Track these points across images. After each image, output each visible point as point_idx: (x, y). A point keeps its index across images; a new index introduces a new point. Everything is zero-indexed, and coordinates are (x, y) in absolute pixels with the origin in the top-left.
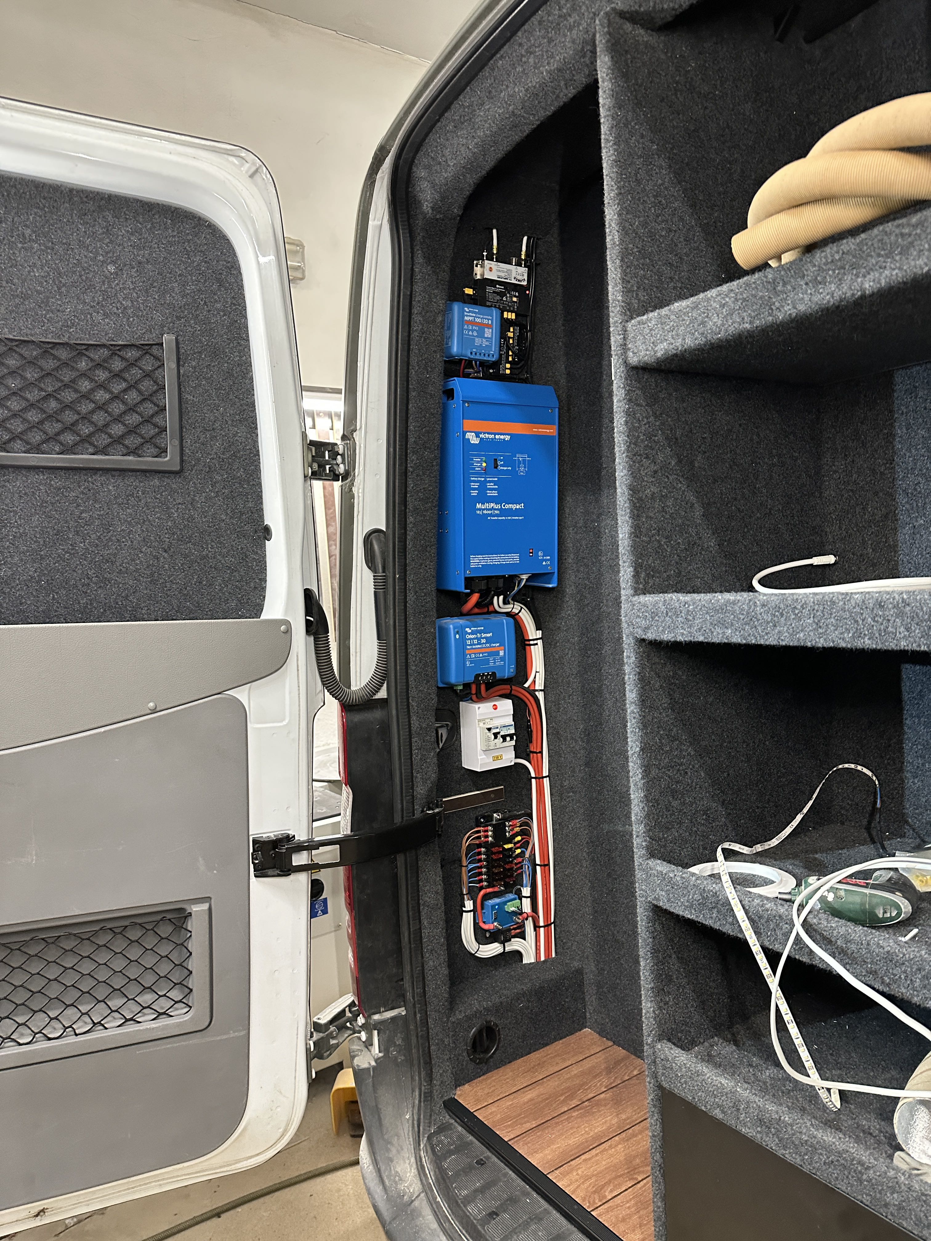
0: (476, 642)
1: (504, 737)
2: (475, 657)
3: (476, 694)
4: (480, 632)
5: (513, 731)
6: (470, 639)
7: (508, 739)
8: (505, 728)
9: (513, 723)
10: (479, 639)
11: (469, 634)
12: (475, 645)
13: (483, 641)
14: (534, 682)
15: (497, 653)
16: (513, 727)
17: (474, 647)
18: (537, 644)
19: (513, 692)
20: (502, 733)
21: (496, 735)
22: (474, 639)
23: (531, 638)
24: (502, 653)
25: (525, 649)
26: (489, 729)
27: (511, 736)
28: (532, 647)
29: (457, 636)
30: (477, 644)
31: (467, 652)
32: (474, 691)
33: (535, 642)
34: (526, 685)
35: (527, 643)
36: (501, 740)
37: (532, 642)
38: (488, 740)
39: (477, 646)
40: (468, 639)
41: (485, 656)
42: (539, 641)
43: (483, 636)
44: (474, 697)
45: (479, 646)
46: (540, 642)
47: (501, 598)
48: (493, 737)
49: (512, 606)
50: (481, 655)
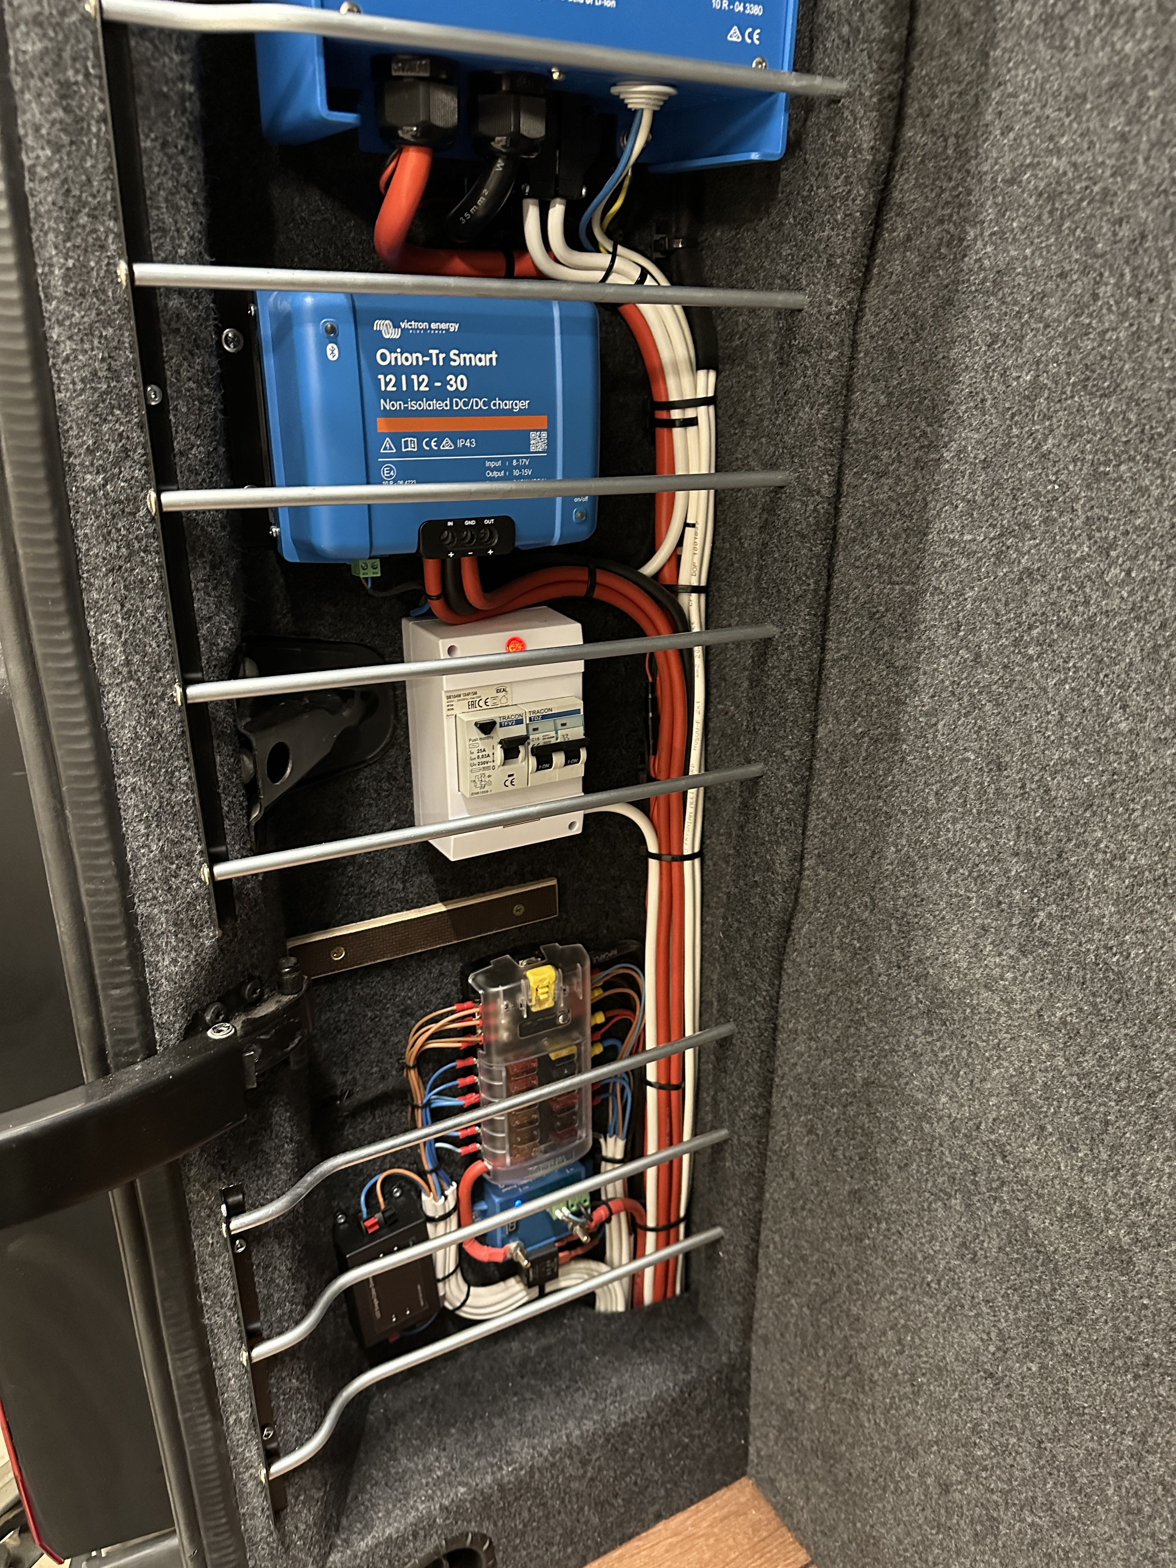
0: (421, 383)
1: (543, 756)
2: (421, 452)
3: (444, 595)
4: (445, 343)
5: (576, 731)
6: (396, 370)
7: (558, 758)
8: (550, 723)
9: (580, 705)
10: (438, 373)
11: (391, 346)
12: (418, 396)
13: (457, 383)
14: (676, 558)
15: (521, 441)
16: (579, 719)
17: (413, 405)
18: (693, 422)
19: (598, 594)
20: (538, 739)
21: (511, 749)
22: (416, 370)
23: (674, 397)
24: (538, 443)
25: (653, 442)
26: (486, 728)
27: (570, 750)
28: (677, 432)
29: (332, 352)
30: (428, 396)
31: (382, 425)
32: (432, 586)
33: (690, 413)
34: (650, 569)
35: (662, 415)
36: (533, 761)
37: (676, 414)
38: (483, 761)
39: (424, 405)
40: (387, 370)
41: (465, 450)
42: (702, 409)
43: (457, 360)
44: (437, 606)
45: (436, 405)
46: (704, 414)
47: (557, 212)
48: (499, 753)
49: (603, 260)
50: (447, 445)
